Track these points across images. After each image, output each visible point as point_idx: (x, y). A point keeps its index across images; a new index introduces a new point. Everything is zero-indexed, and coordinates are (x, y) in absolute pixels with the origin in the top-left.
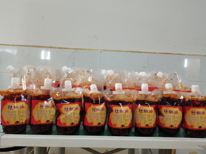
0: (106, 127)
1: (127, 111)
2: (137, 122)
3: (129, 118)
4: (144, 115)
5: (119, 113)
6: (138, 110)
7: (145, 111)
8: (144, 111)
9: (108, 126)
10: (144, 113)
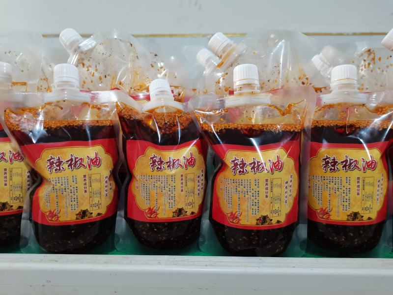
0: (206, 223)
1: (277, 166)
2: (318, 206)
3: (288, 190)
4: (344, 180)
5: (250, 176)
6: (319, 162)
7: (348, 165)
8: (345, 166)
9: (211, 218)
10: (342, 173)
